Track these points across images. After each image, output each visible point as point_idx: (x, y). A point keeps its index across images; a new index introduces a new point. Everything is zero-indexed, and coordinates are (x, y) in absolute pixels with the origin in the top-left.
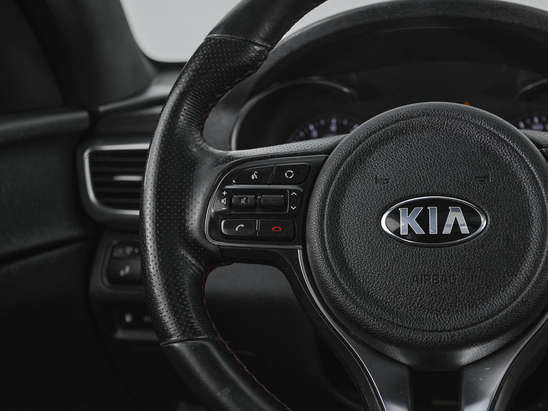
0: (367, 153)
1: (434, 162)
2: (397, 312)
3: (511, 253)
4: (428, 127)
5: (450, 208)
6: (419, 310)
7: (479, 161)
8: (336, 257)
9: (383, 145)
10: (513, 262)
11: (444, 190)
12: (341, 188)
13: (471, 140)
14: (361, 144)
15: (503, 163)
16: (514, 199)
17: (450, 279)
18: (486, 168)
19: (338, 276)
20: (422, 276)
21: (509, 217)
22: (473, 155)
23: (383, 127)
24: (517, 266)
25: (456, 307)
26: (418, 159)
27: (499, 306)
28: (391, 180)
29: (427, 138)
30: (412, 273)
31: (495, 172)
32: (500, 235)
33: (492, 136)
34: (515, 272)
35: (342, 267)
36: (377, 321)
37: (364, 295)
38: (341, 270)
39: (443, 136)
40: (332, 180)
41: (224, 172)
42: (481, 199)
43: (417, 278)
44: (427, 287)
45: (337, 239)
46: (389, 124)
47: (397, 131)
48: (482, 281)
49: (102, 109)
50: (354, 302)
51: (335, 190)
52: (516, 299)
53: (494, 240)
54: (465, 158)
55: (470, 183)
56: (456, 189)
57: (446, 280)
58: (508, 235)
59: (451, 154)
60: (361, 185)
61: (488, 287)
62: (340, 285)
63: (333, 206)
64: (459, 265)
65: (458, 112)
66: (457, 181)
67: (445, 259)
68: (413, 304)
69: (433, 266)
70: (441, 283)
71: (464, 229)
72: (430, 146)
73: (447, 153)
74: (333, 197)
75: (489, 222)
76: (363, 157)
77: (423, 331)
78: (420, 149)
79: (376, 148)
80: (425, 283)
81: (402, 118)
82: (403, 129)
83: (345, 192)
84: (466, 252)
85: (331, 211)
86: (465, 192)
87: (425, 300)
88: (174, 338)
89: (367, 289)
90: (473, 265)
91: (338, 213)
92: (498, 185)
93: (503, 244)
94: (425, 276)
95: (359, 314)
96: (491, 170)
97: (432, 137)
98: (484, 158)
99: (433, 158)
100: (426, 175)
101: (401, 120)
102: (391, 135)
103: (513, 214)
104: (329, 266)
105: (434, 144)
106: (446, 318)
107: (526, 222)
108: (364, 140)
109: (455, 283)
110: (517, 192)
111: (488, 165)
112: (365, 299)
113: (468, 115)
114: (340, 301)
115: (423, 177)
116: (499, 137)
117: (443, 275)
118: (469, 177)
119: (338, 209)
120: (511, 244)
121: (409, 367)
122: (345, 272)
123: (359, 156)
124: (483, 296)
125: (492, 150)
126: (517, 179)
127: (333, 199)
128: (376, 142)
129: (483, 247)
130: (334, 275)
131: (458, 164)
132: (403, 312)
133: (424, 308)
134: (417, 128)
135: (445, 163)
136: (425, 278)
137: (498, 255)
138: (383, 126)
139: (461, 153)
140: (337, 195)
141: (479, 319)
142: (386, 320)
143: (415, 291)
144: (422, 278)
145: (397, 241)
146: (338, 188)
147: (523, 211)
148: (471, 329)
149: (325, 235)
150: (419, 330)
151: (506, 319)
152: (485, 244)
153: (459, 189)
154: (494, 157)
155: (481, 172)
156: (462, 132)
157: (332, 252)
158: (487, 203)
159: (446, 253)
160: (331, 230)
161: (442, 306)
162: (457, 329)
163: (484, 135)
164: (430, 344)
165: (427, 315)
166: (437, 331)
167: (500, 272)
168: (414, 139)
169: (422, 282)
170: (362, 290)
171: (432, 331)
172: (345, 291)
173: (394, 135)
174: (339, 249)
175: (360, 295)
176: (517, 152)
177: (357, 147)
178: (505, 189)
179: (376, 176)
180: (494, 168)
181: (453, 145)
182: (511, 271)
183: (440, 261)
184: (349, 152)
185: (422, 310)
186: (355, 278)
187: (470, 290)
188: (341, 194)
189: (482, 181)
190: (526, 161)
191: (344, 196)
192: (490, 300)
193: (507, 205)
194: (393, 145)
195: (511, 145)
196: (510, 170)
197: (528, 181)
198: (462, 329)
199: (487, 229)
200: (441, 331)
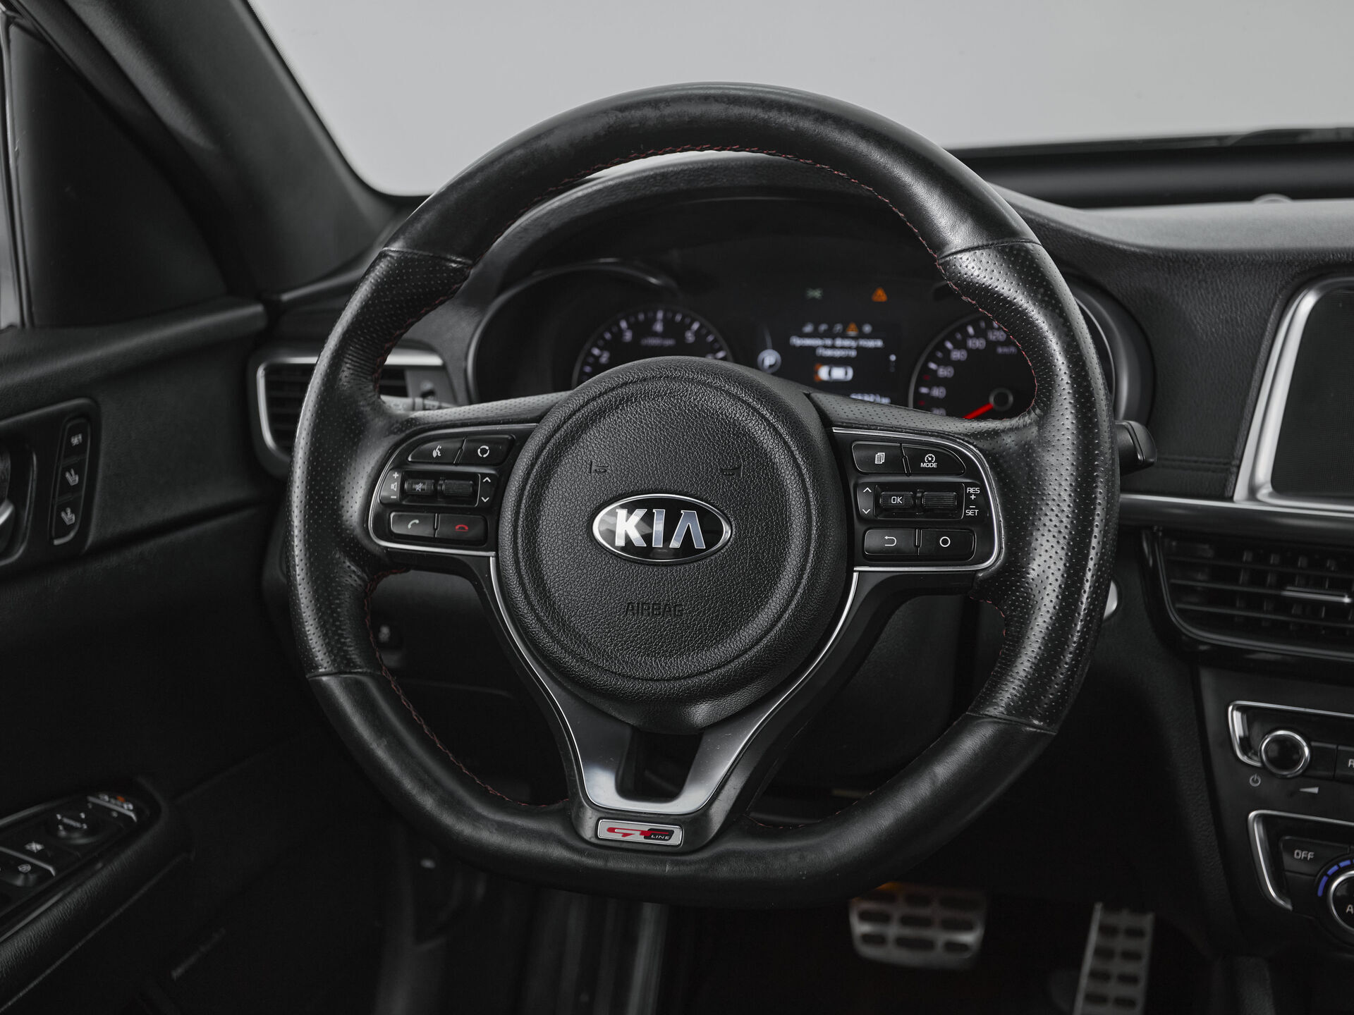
0: (583, 427)
1: (669, 446)
2: (605, 651)
3: (760, 579)
4: (665, 395)
5: (682, 511)
6: (632, 651)
7: (729, 446)
8: (531, 572)
9: (604, 418)
10: (761, 590)
11: (678, 486)
12: (545, 476)
13: (722, 415)
14: (574, 414)
15: (762, 450)
16: (771, 502)
17: (675, 610)
18: (739, 457)
19: (532, 598)
20: (638, 604)
21: (762, 528)
22: (722, 437)
23: (606, 393)
24: (766, 597)
25: (680, 649)
26: (648, 440)
27: (736, 650)
28: (609, 468)
29: (664, 410)
30: (627, 600)
31: (749, 464)
32: (747, 552)
33: (749, 411)
34: (762, 605)
35: (538, 586)
36: (577, 661)
37: (564, 625)
38: (536, 591)
39: (685, 407)
40: (533, 465)
41: (396, 445)
42: (726, 502)
43: (633, 607)
44: (645, 619)
45: (535, 547)
46: (614, 388)
47: (624, 398)
48: (717, 616)
49: (286, 297)
50: (549, 633)
51: (536, 478)
52: (759, 642)
53: (738, 560)
54: (711, 442)
55: (713, 478)
56: (693, 485)
57: (670, 611)
58: (758, 552)
59: (692, 434)
60: (571, 473)
61: (724, 623)
62: (533, 609)
63: (532, 502)
64: (688, 592)
65: (707, 374)
66: (697, 474)
67: (671, 583)
68: (625, 642)
69: (654, 592)
70: (663, 616)
71: (699, 542)
72: (666, 422)
73: (687, 433)
74: (533, 489)
75: (734, 533)
76: (577, 433)
77: (635, 678)
78: (652, 424)
79: (595, 421)
80: (642, 614)
81: (632, 381)
82: (632, 397)
83: (549, 482)
84: (699, 574)
85: (528, 507)
86: (705, 490)
87: (641, 637)
88: (322, 670)
89: (569, 618)
90: (706, 592)
91: (539, 511)
92: (751, 482)
93: (750, 566)
94: (643, 604)
95: (556, 648)
96: (744, 461)
97: (670, 409)
98: (737, 442)
99: (668, 439)
100: (656, 464)
101: (630, 383)
102: (615, 403)
103: (767, 524)
104: (522, 584)
105: (672, 419)
106: (666, 663)
107: (783, 536)
108: (579, 410)
109: (682, 615)
110: (777, 493)
111: (742, 453)
112: (564, 631)
113: (720, 379)
114: (531, 632)
115: (652, 465)
116: (759, 413)
117: (667, 605)
118: (712, 469)
119: (538, 506)
120: (760, 566)
121: (632, 727)
122: (541, 593)
123: (571, 431)
124: (717, 636)
125: (749, 431)
126: (778, 474)
127: (532, 492)
128: (595, 413)
129: (722, 568)
130: (527, 597)
131: (700, 450)
132: (611, 652)
133: (639, 648)
134: (651, 395)
135: (683, 447)
136: (643, 607)
137: (742, 580)
138: (606, 390)
139: (706, 435)
140: (538, 487)
141: (708, 667)
142: (588, 661)
143: (629, 624)
144: (638, 607)
145: (611, 554)
146: (541, 477)
147: (783, 519)
148: (696, 680)
149: (520, 541)
150: (630, 677)
151: (743, 668)
152: (726, 563)
153: (698, 486)
154: (751, 442)
155: (729, 462)
156: (712, 403)
157: (526, 565)
158: (733, 507)
159: (672, 574)
160: (527, 534)
161: (662, 646)
162: (679, 678)
163: (739, 409)
164: (642, 696)
165: (642, 656)
166: (651, 679)
167: (742, 603)
168: (646, 409)
169: (638, 613)
170: (562, 619)
171: (646, 680)
172: (539, 619)
173: (620, 404)
174: (536, 561)
175: (558, 625)
176: (781, 436)
177: (569, 419)
178: (760, 487)
179: (592, 462)
180: (748, 458)
181: (697, 421)
182: (757, 603)
183: (664, 584)
184: (558, 426)
185: (636, 650)
186: (554, 603)
187: (701, 626)
188: (543, 485)
189: (729, 475)
190: (793, 449)
191: (547, 487)
192: (726, 641)
193: (761, 510)
194: (618, 418)
195: (774, 426)
196: (771, 460)
197: (793, 478)
198: (685, 678)
199: (730, 543)
200: (657, 680)
